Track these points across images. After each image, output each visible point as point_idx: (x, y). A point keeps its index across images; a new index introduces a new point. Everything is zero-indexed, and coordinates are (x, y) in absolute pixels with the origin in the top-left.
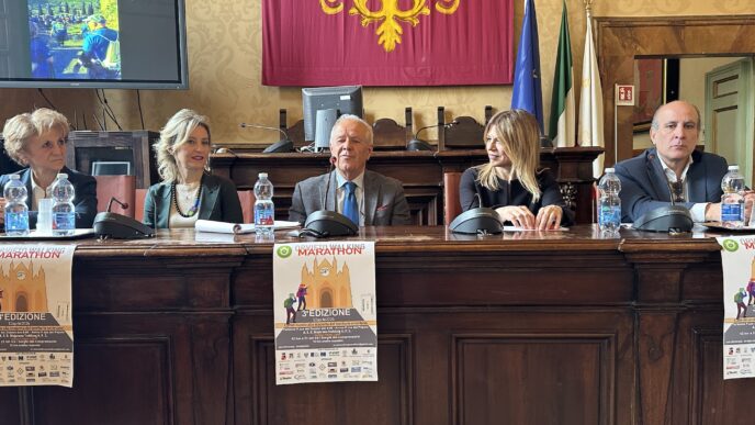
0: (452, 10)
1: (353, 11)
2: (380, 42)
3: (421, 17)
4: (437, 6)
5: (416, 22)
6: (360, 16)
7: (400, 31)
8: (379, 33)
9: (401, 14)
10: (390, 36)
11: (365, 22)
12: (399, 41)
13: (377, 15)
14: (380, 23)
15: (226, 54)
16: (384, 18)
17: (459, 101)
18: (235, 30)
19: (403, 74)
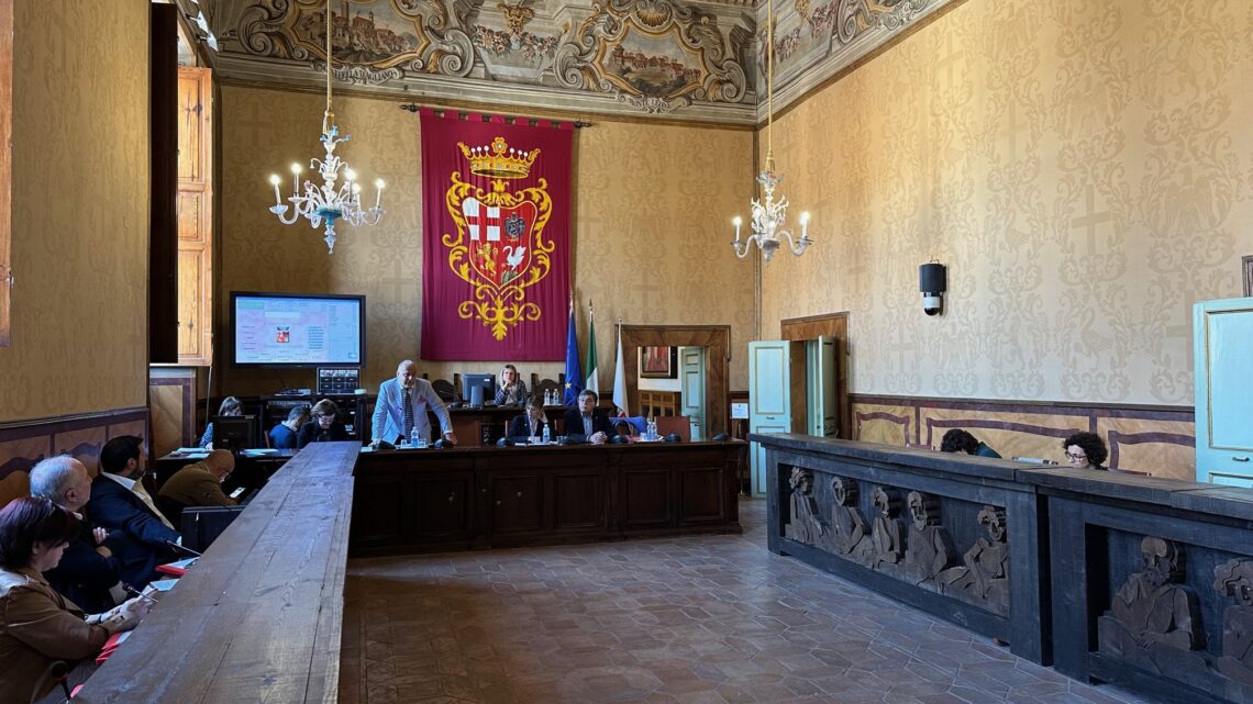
0: (536, 318)
1: (478, 317)
2: (494, 335)
3: (518, 322)
4: (528, 316)
5: (516, 325)
6: (482, 320)
7: (506, 329)
8: (493, 330)
9: (507, 320)
10: (500, 332)
11: (485, 323)
12: (505, 335)
13: (492, 320)
14: (494, 324)
16: (497, 322)
18: (404, 325)
19: (508, 354)
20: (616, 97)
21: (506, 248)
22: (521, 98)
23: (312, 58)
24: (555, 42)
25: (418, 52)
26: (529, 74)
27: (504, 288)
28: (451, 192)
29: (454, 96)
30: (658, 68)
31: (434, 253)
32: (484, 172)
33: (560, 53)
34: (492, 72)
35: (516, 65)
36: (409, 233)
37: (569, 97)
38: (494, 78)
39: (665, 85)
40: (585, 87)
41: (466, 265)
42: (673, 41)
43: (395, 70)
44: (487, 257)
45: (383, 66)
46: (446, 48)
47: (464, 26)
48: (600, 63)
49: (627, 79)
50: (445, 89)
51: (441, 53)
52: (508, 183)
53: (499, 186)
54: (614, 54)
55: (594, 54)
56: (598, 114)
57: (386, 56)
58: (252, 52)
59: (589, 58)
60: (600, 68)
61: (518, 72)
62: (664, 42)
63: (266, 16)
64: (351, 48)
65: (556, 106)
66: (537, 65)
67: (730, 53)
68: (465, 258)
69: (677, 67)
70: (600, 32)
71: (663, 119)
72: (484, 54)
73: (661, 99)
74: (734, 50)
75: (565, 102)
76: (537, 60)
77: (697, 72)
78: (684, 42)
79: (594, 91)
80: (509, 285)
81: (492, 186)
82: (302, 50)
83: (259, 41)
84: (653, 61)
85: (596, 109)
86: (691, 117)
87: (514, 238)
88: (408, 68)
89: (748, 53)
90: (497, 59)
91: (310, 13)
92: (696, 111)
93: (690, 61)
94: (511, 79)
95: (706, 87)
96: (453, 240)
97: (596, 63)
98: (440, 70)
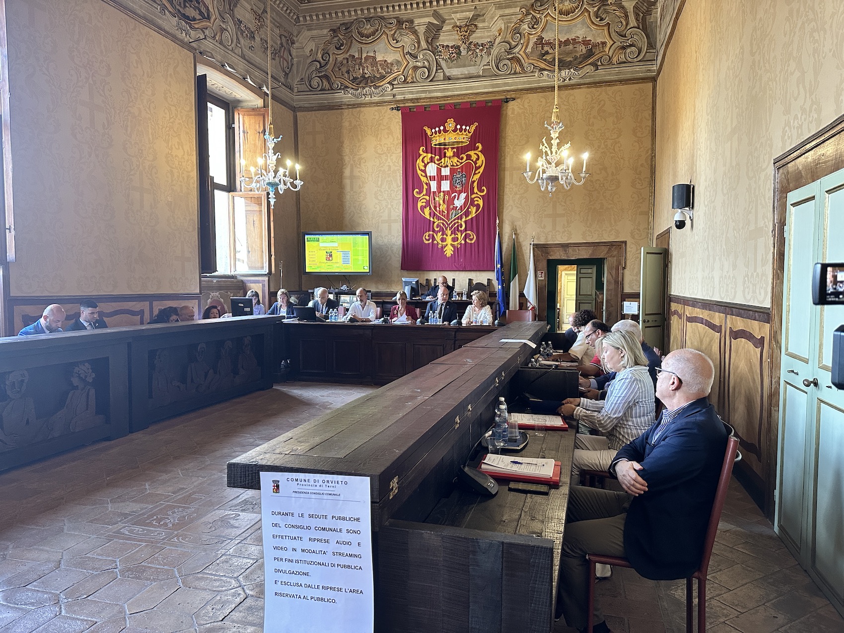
0: (473, 242)
1: (435, 242)
2: (445, 254)
3: (461, 244)
4: (467, 240)
5: (459, 246)
6: (438, 244)
7: (453, 250)
8: (445, 250)
9: (453, 243)
10: (449, 251)
11: (440, 246)
12: (452, 253)
13: (444, 243)
14: (445, 247)
15: (388, 258)
16: (447, 245)
17: (476, 276)
18: (392, 249)
19: (454, 266)
20: (536, 75)
21: (453, 195)
22: (467, 89)
23: (342, 87)
24: (492, 44)
25: (402, 71)
26: (472, 70)
27: (452, 222)
28: (419, 161)
29: (423, 95)
30: (571, 47)
31: (409, 201)
32: (440, 144)
33: (495, 51)
34: (448, 74)
35: (464, 66)
36: (396, 190)
37: (500, 82)
38: (449, 79)
39: (576, 58)
40: (513, 72)
41: (428, 208)
42: (583, 23)
43: (388, 85)
44: (441, 202)
45: (381, 84)
46: (419, 64)
47: (430, 47)
48: (525, 52)
49: (545, 60)
50: (418, 92)
51: (416, 68)
52: (455, 150)
53: (449, 153)
54: (536, 43)
55: (520, 46)
56: (521, 90)
57: (383, 77)
58: (312, 89)
59: (517, 50)
60: (524, 56)
61: (465, 71)
62: (575, 25)
63: (318, 67)
64: (363, 76)
65: (491, 90)
66: (478, 63)
67: (633, 22)
68: (428, 203)
69: (586, 42)
70: (525, 29)
71: (572, 85)
72: (443, 64)
73: (572, 70)
74: (637, 20)
75: (497, 86)
76: (478, 59)
77: (604, 43)
78: (593, 23)
79: (520, 73)
80: (455, 220)
81: (445, 153)
82: (337, 83)
83: (315, 82)
84: (567, 42)
85: (520, 87)
86: (597, 79)
87: (459, 188)
88: (396, 82)
89: (650, 19)
90: (451, 64)
91: (341, 59)
92: (602, 74)
93: (597, 35)
94: (460, 76)
95: (610, 54)
96: (420, 193)
97: (521, 53)
98: (415, 80)
